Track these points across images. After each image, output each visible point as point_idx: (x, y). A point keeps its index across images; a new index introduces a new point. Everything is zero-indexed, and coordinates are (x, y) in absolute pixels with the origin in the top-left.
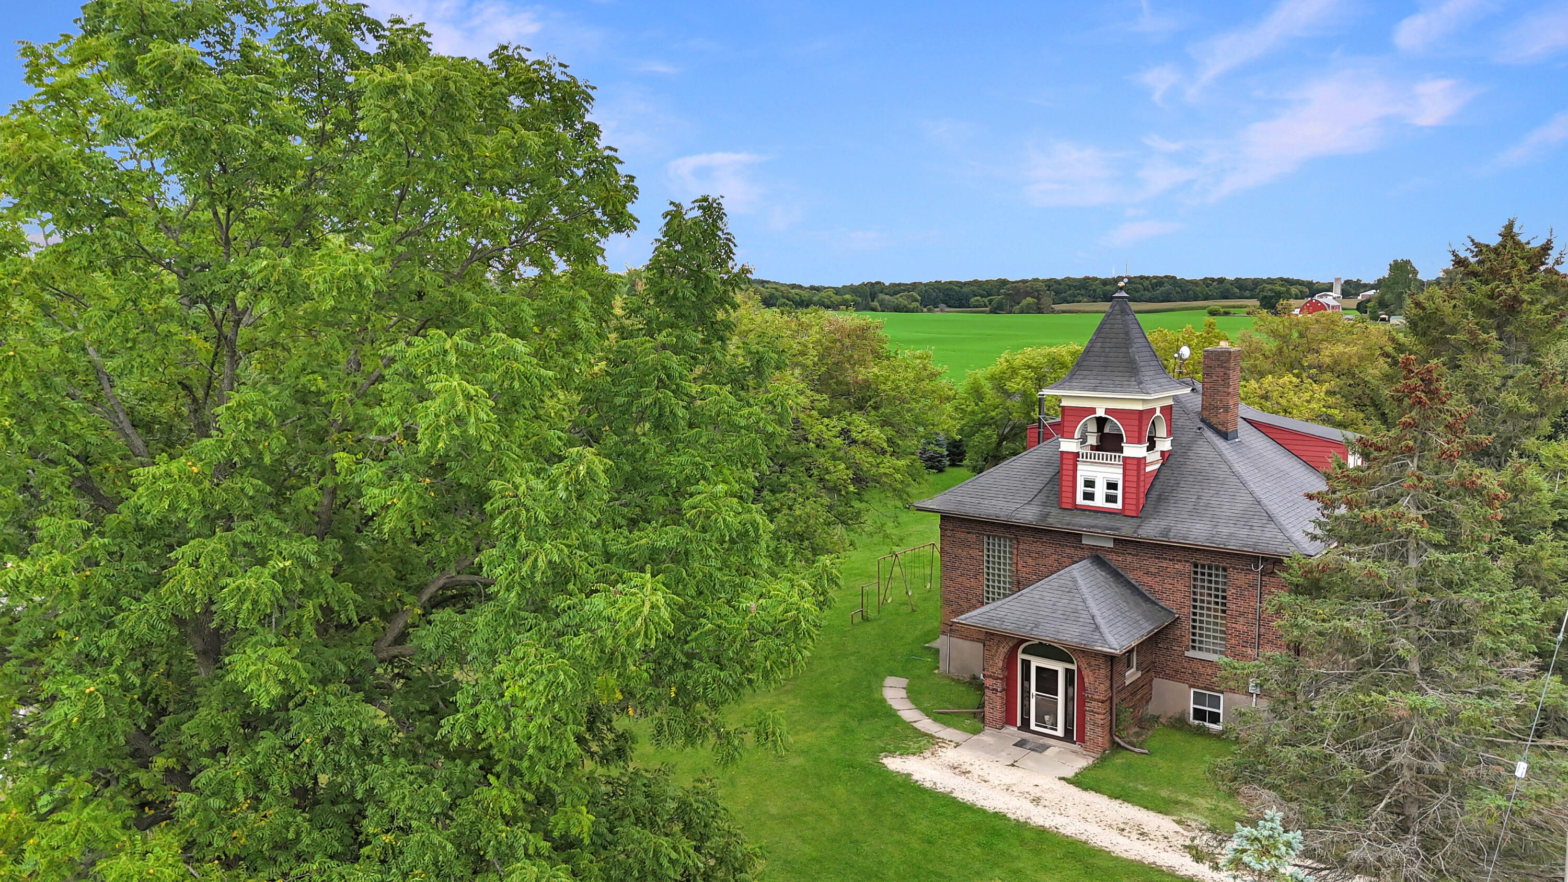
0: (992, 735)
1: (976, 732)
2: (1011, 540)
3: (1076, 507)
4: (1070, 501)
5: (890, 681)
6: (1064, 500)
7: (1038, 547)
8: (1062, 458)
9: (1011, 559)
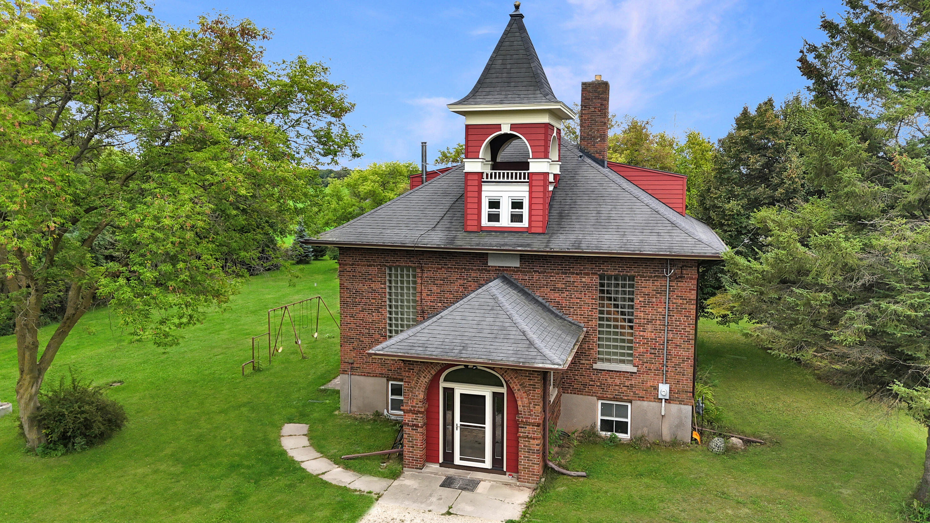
0: (413, 477)
1: (395, 475)
2: (414, 269)
3: (482, 230)
4: (475, 223)
5: (288, 428)
6: (469, 223)
7: (442, 274)
8: (466, 180)
9: (415, 289)
